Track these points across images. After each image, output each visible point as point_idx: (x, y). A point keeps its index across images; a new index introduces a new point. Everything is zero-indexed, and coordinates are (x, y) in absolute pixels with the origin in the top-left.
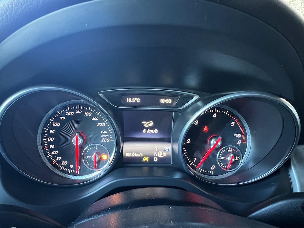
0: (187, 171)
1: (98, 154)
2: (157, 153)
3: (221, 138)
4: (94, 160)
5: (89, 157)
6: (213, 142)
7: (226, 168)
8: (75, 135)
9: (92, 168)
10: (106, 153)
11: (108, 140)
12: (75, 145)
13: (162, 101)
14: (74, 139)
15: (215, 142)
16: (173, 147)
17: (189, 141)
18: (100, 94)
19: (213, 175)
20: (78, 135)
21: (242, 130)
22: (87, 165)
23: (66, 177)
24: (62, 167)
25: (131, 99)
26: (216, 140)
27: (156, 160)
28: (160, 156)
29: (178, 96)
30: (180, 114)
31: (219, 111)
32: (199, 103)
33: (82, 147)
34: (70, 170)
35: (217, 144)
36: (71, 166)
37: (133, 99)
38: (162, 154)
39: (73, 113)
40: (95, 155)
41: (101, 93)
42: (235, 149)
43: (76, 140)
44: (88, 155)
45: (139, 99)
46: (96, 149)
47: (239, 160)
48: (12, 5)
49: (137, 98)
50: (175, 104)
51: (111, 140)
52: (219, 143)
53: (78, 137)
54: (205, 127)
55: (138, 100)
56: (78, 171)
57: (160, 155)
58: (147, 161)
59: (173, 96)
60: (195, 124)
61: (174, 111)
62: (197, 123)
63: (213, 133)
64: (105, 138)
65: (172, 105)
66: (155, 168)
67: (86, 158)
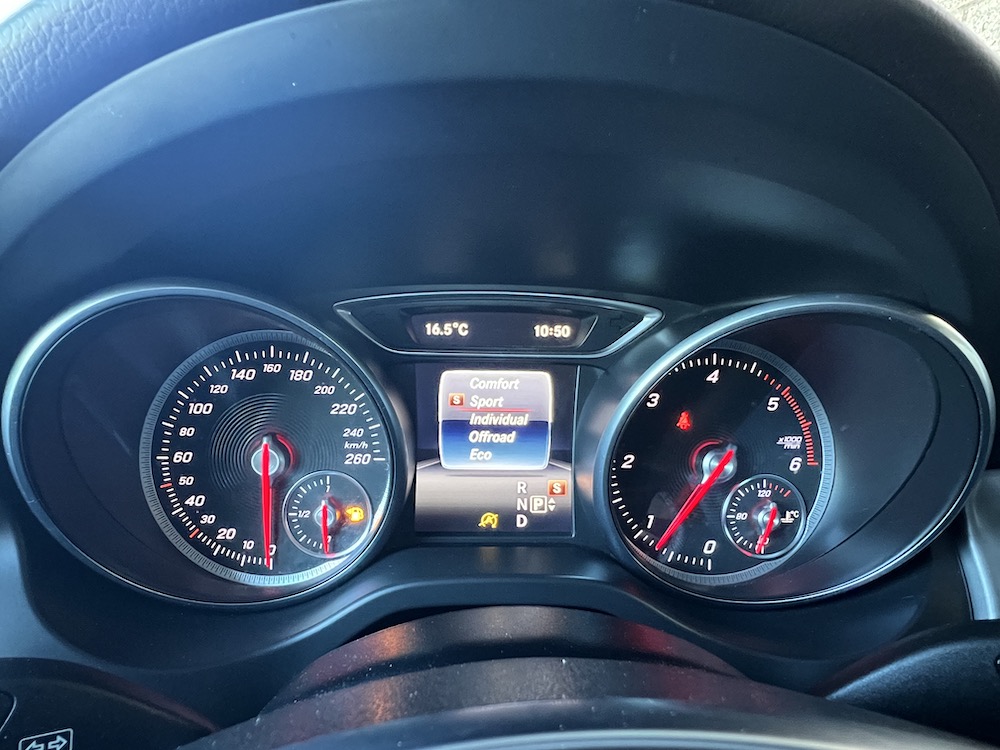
0: (622, 559)
1: (336, 504)
2: (526, 500)
3: (734, 449)
4: (321, 525)
5: (305, 514)
6: (709, 462)
7: (753, 551)
8: (261, 443)
9: (316, 550)
10: (360, 501)
11: (364, 460)
12: (261, 474)
13: (542, 331)
14: (258, 455)
15: (715, 464)
16: (579, 479)
17: (629, 459)
18: (339, 311)
19: (709, 573)
20: (270, 442)
21: (805, 425)
22: (300, 542)
23: (232, 579)
24: (219, 546)
25: (439, 326)
26: (717, 457)
27: (522, 522)
28: (535, 511)
29: (593, 314)
30: (599, 372)
31: (726, 362)
32: (662, 337)
33: (281, 483)
34: (244, 557)
35: (720, 468)
36: (248, 545)
37: (447, 326)
38: (541, 505)
39: (254, 371)
40: (325, 509)
41: (341, 307)
42: (781, 485)
43: (264, 460)
44: (302, 507)
45: (466, 326)
46: (329, 487)
47: (797, 521)
48: (60, 24)
49: (460, 321)
50: (581, 340)
51: (375, 459)
52: (730, 468)
53: (270, 450)
54: (683, 414)
55: (463, 329)
56: (271, 560)
57: (536, 508)
58: (494, 526)
59: (575, 315)
60: (649, 404)
61: (580, 361)
62: (656, 401)
63: (707, 436)
64: (355, 451)
65: (573, 345)
66: (521, 549)
67: (297, 517)
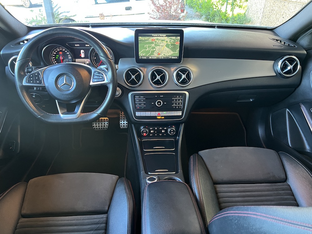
13: (86, 45)
18: (66, 44)
39: (59, 50)
46: (67, 60)
53: (62, 57)
55: (79, 45)
64: (69, 57)
